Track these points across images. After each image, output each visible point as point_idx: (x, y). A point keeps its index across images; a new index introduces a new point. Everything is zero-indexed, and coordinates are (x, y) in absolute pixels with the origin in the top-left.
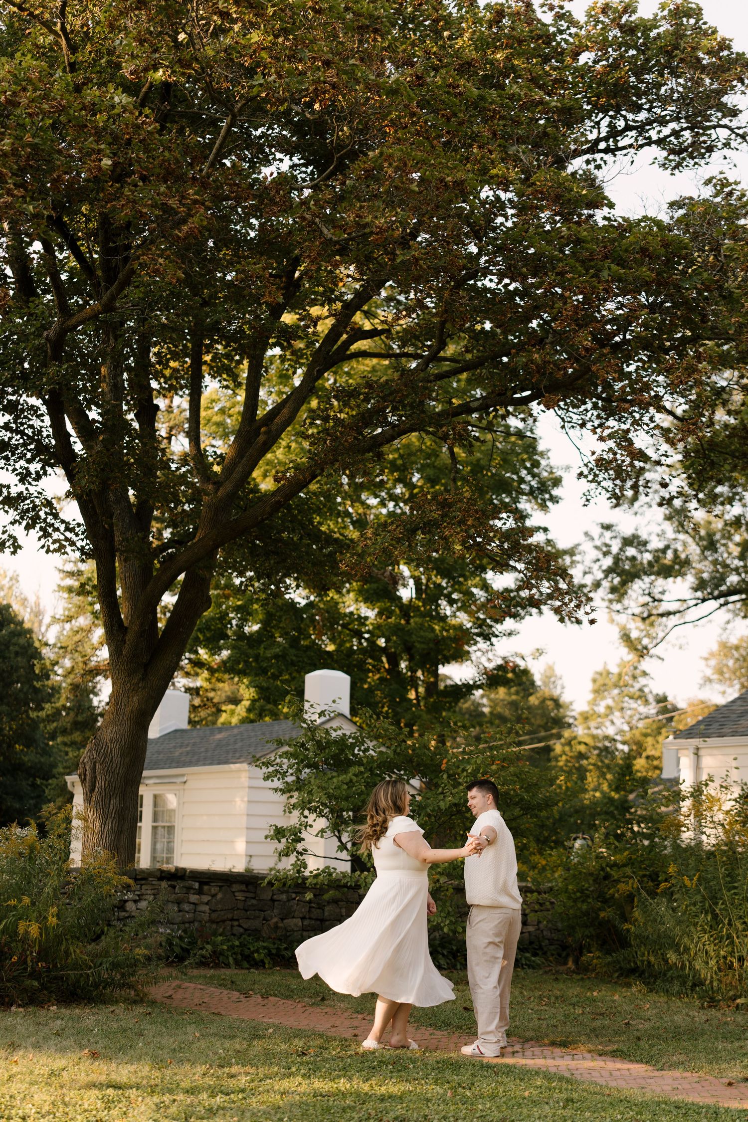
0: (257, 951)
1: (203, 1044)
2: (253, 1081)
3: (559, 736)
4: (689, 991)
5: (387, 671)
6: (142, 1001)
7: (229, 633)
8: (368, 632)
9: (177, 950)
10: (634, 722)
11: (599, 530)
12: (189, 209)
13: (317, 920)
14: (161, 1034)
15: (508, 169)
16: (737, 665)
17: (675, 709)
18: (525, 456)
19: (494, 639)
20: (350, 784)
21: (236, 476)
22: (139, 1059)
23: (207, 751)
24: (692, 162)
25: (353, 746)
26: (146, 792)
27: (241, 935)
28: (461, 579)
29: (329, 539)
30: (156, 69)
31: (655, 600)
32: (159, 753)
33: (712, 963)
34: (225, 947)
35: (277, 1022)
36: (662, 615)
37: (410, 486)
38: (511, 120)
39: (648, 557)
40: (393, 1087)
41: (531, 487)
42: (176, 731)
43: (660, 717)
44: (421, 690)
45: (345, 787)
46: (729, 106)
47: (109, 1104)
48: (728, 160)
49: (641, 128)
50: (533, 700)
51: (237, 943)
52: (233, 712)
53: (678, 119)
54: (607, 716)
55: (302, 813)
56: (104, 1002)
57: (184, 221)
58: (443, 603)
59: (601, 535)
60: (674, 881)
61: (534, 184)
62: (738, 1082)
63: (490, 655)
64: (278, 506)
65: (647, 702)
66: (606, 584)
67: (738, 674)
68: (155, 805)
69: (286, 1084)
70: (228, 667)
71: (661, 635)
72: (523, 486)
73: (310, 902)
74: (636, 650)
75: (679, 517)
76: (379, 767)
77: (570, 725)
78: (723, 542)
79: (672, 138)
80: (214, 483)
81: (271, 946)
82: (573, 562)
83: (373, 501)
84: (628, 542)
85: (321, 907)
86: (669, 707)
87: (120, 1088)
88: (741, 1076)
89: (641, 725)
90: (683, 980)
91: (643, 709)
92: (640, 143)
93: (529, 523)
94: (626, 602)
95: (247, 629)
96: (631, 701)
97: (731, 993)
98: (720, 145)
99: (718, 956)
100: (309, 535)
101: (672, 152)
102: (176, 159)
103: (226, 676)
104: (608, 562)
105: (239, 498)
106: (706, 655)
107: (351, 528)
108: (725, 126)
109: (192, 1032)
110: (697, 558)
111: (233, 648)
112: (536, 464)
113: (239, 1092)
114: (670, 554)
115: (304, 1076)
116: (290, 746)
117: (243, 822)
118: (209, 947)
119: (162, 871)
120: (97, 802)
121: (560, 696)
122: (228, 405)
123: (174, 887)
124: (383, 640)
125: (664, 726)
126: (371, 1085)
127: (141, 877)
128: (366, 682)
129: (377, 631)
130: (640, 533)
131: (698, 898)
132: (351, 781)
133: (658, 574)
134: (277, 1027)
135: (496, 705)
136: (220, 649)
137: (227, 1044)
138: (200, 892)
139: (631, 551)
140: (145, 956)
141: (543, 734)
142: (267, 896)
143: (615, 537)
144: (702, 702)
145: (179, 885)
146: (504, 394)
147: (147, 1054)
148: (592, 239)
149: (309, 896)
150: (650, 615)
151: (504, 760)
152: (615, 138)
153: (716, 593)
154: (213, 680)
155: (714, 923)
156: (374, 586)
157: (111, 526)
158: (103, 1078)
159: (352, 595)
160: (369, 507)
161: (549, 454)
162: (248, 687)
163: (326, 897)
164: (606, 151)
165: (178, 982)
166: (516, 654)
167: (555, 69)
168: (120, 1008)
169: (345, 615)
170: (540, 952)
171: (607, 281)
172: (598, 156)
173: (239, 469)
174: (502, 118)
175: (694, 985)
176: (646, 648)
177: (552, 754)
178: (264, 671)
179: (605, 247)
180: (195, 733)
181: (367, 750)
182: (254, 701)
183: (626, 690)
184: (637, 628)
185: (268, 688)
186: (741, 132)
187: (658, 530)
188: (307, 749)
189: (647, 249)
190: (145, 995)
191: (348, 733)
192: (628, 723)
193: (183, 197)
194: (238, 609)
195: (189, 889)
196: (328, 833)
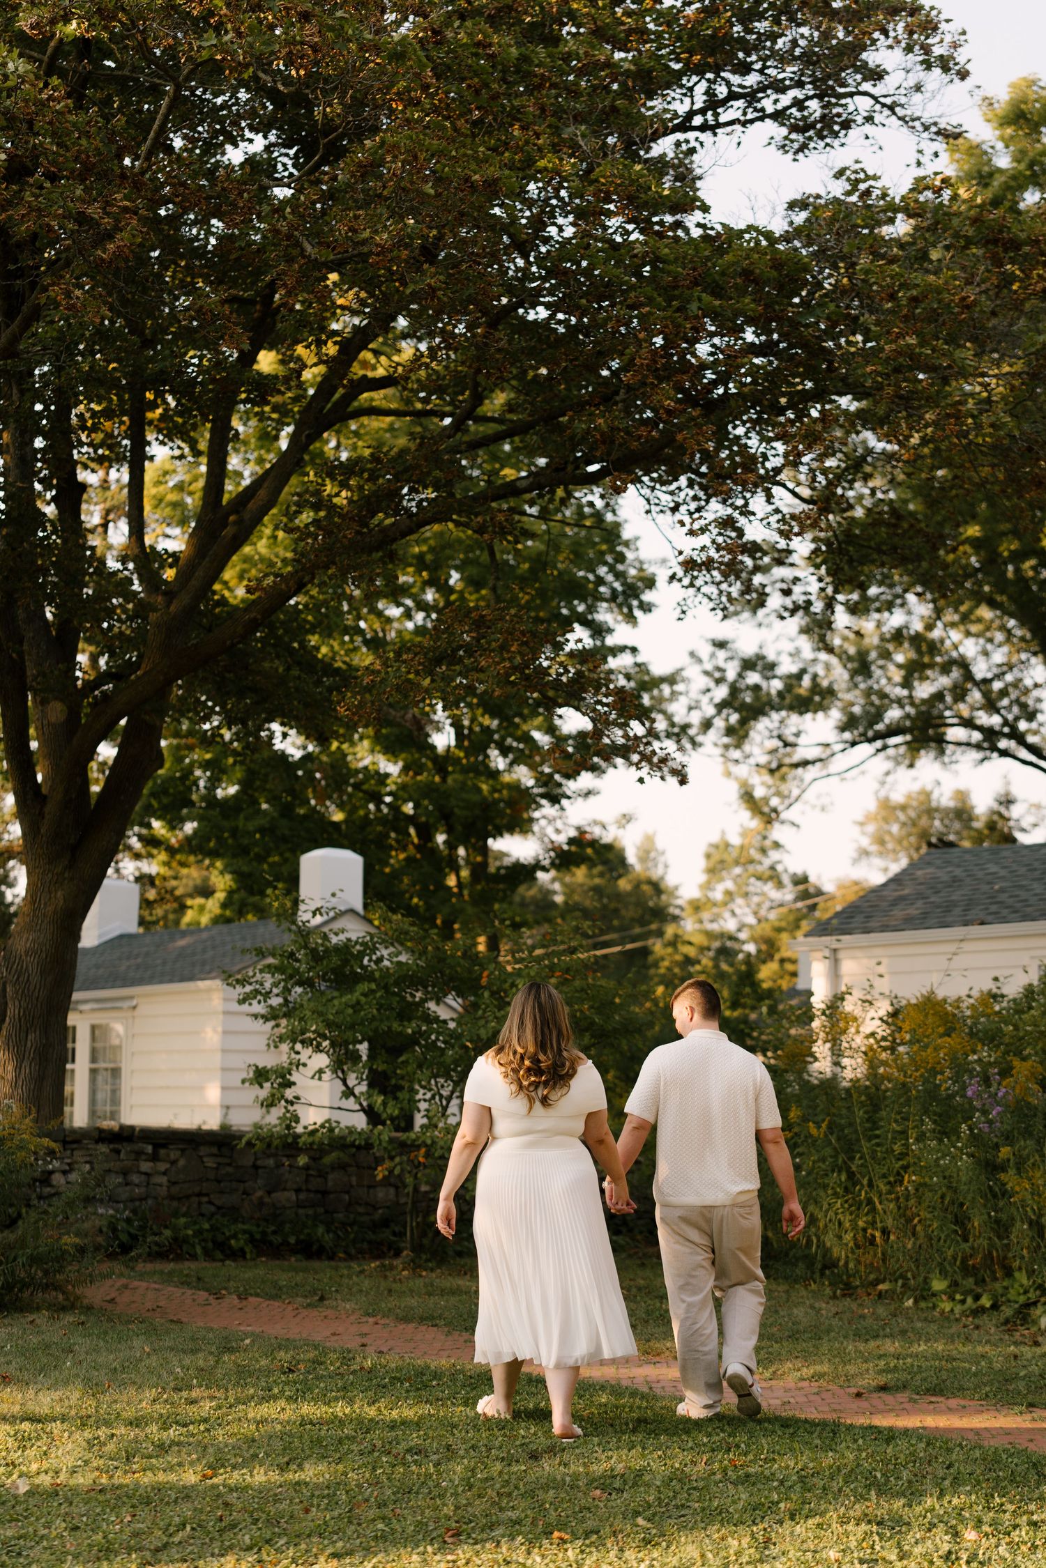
0: (235, 1236)
1: (154, 1361)
2: (220, 1407)
3: (660, 933)
4: (817, 1276)
5: (417, 847)
6: (73, 1307)
7: (194, 797)
8: (390, 794)
9: (124, 1237)
10: (763, 912)
11: (709, 648)
12: (117, 220)
13: (317, 1192)
14: (97, 1350)
15: (561, 160)
16: (904, 832)
17: (819, 893)
18: (604, 547)
19: (564, 802)
20: (357, 1006)
21: (195, 583)
22: (66, 1383)
23: (164, 963)
24: (822, 144)
25: (361, 954)
26: (81, 1022)
27: (213, 1215)
28: (517, 720)
29: (327, 668)
30: (66, 19)
31: (786, 744)
32: (97, 966)
33: (848, 1237)
34: (190, 1232)
35: (258, 1330)
36: (796, 766)
37: (445, 589)
38: (566, 89)
39: (777, 685)
40: (409, 1411)
41: (614, 590)
42: (121, 937)
43: (800, 905)
44: (465, 873)
45: (350, 1011)
46: (871, 65)
47: (23, 1442)
48: (870, 141)
49: (751, 97)
50: (624, 884)
51: (206, 1226)
52: (202, 909)
53: (800, 85)
54: (725, 904)
55: (292, 1048)
56: (21, 1310)
57: (110, 236)
58: (494, 753)
59: (713, 655)
60: (796, 1130)
61: (597, 181)
62: (870, 1392)
63: (559, 824)
64: (254, 625)
65: (780, 885)
66: (719, 723)
67: (905, 843)
68: (93, 1038)
69: (265, 1410)
70: (194, 846)
71: (796, 792)
72: (602, 589)
73: (307, 1168)
74: (762, 813)
75: (819, 629)
76: (396, 984)
77: (676, 919)
78: (881, 662)
79: (794, 110)
80: (166, 593)
81: (254, 1229)
82: (673, 693)
83: (394, 612)
84: (748, 665)
85: (323, 1175)
86: (812, 890)
87: (39, 1421)
88: (874, 1384)
89: (772, 916)
90: (809, 1260)
91: (775, 895)
92: (749, 116)
93: (610, 641)
94: (747, 747)
95: (220, 793)
96: (759, 883)
97: (872, 1277)
98: (859, 119)
99: (855, 1227)
100: (299, 664)
101: (794, 128)
102: (97, 149)
103: (192, 859)
104: (722, 693)
105: (200, 612)
106: (860, 818)
107: (364, 650)
108: (866, 94)
109: (141, 1345)
110: (844, 686)
111: (200, 819)
112: (621, 558)
113: (200, 1422)
114: (806, 681)
115: (289, 1399)
116: (274, 956)
117: (217, 1060)
118: (168, 1233)
119: (101, 1131)
120: (8, 1037)
121: (662, 878)
122: (187, 478)
123: (118, 1152)
124: (411, 805)
125: (804, 917)
126: (379, 1409)
127: (72, 1140)
128: (387, 864)
129: (401, 793)
130: (765, 652)
131: (828, 1151)
132: (358, 1002)
133: (791, 708)
134: (256, 1337)
135: (573, 891)
136: (182, 821)
137: (187, 1361)
138: (155, 1158)
139: (753, 678)
140: (75, 1246)
141: (637, 930)
142: (248, 1161)
143: (732, 658)
144: (856, 883)
145: (125, 1149)
146: (564, 469)
147: (77, 1376)
148: (676, 259)
149: (302, 1160)
150: (780, 766)
151: (567, 970)
152: (714, 110)
153: (870, 734)
154: (174, 864)
155: (850, 1185)
156: (396, 731)
157: (21, 654)
158: (16, 1409)
159: (366, 743)
160: (389, 620)
161: (639, 544)
162: (222, 873)
163: (327, 1160)
164: (703, 128)
165: (124, 1281)
166: (596, 823)
167: (628, 13)
168: (42, 1318)
169: (357, 771)
170: (624, 1229)
171: (697, 317)
172: (691, 135)
173: (200, 573)
174: (554, 86)
175: (825, 1267)
176: (775, 810)
177: (651, 959)
178: (245, 851)
179: (694, 269)
180: (148, 939)
181: (380, 959)
182: (231, 893)
183: (751, 868)
184: (763, 784)
185: (250, 875)
186: (888, 101)
187: (790, 647)
188: (297, 960)
189: (752, 272)
190: (77, 1298)
191: (354, 938)
192: (755, 913)
193: (107, 203)
194: (206, 765)
195: (139, 1154)
196: (327, 1076)
